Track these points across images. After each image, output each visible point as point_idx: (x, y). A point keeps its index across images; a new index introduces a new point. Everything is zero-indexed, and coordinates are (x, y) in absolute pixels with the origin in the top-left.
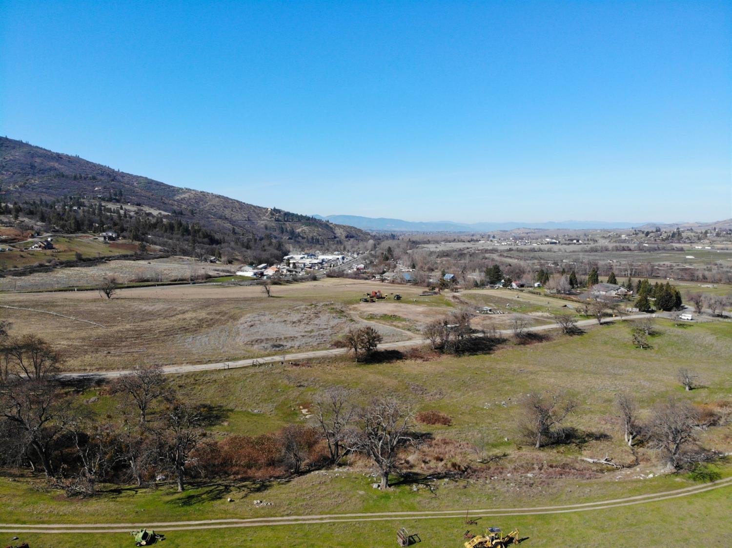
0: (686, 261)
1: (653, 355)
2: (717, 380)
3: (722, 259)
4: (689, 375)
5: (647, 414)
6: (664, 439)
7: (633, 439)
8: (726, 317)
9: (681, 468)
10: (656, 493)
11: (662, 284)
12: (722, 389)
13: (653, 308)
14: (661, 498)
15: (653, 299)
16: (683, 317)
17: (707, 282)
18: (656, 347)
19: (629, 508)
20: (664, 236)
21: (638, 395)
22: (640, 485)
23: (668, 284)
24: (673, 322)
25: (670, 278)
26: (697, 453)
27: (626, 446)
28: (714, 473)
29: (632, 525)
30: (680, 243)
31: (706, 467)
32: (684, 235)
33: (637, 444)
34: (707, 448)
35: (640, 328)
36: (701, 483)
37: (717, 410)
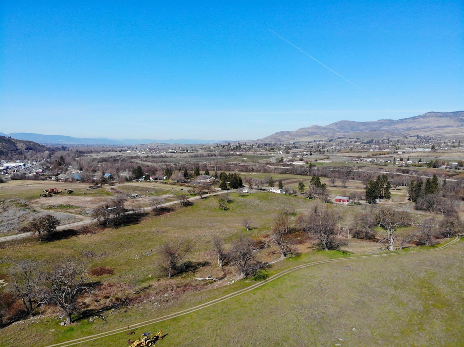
0: (243, 161)
1: (230, 213)
2: (262, 223)
3: (261, 159)
4: (248, 222)
5: (229, 246)
6: (238, 259)
7: (222, 262)
8: (264, 190)
9: (248, 275)
10: (237, 291)
11: (232, 174)
12: (265, 228)
13: (229, 187)
14: (239, 294)
15: (228, 183)
16: (243, 191)
17: (254, 172)
18: (231, 208)
19: (223, 303)
20: (232, 148)
21: (223, 236)
22: (228, 288)
23: (235, 174)
24: (239, 194)
25: (236, 170)
26: (255, 265)
27: (219, 267)
28: (265, 275)
29: (225, 312)
30: (240, 151)
31: (260, 272)
32: (242, 147)
33: (225, 265)
34: (260, 261)
35: (223, 199)
36: (259, 281)
37: (263, 240)
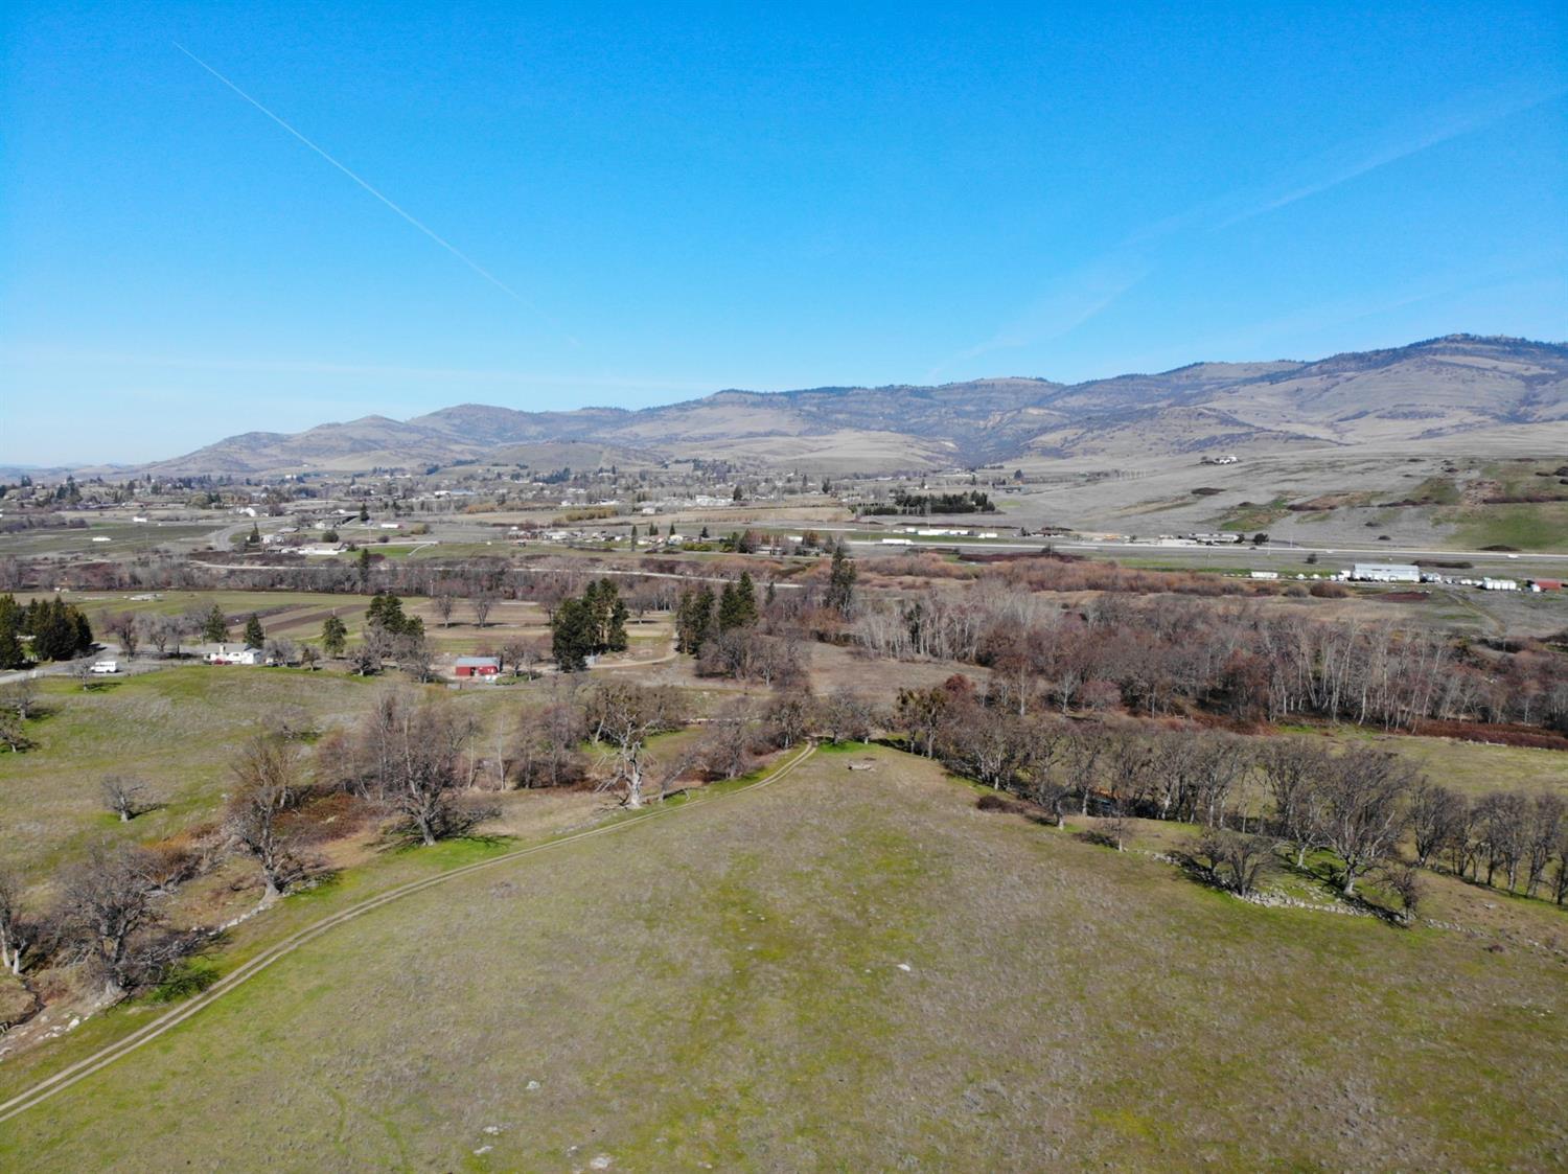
0: (93, 549)
1: (42, 761)
2: (183, 786)
3: (167, 539)
4: (126, 789)
5: (46, 892)
6: (90, 935)
7: (20, 957)
8: (188, 656)
9: (137, 985)
10: (93, 1054)
11: (44, 602)
12: (196, 802)
13: (32, 657)
14: (105, 1063)
15: (30, 638)
16: (98, 669)
17: (140, 589)
18: (46, 742)
19: (41, 1108)
20: (41, 495)
21: (18, 857)
22: (54, 1050)
23: (58, 600)
24: (78, 682)
25: (62, 587)
26: (163, 943)
27: (7, 977)
28: (204, 972)
29: (52, 1143)
30: (76, 509)
31: (185, 967)
32: (84, 492)
33: (33, 966)
34: (182, 926)
35: (7, 707)
36: (182, 1001)
37: (191, 845)
